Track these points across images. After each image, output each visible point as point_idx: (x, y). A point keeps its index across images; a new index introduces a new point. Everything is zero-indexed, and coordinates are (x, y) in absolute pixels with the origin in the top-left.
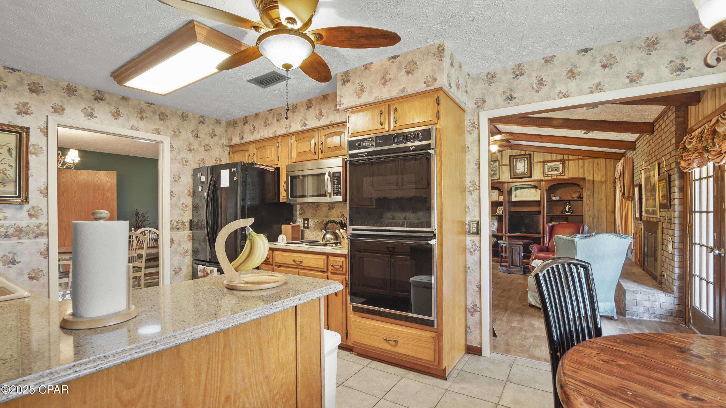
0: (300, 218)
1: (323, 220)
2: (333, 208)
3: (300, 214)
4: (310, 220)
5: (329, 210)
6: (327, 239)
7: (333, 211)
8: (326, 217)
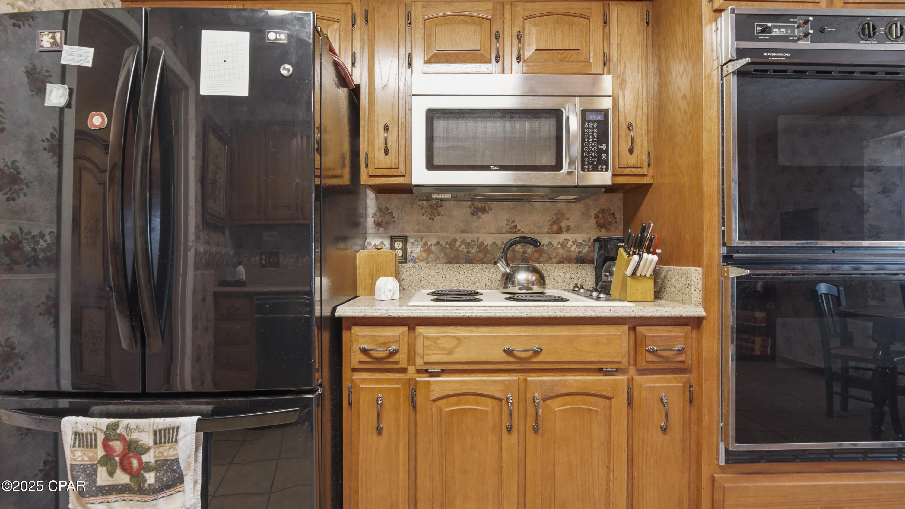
0: (376, 235)
1: (455, 240)
2: (484, 210)
3: (378, 224)
4: (410, 240)
5: (473, 214)
6: (519, 284)
7: (485, 218)
8: (462, 232)
